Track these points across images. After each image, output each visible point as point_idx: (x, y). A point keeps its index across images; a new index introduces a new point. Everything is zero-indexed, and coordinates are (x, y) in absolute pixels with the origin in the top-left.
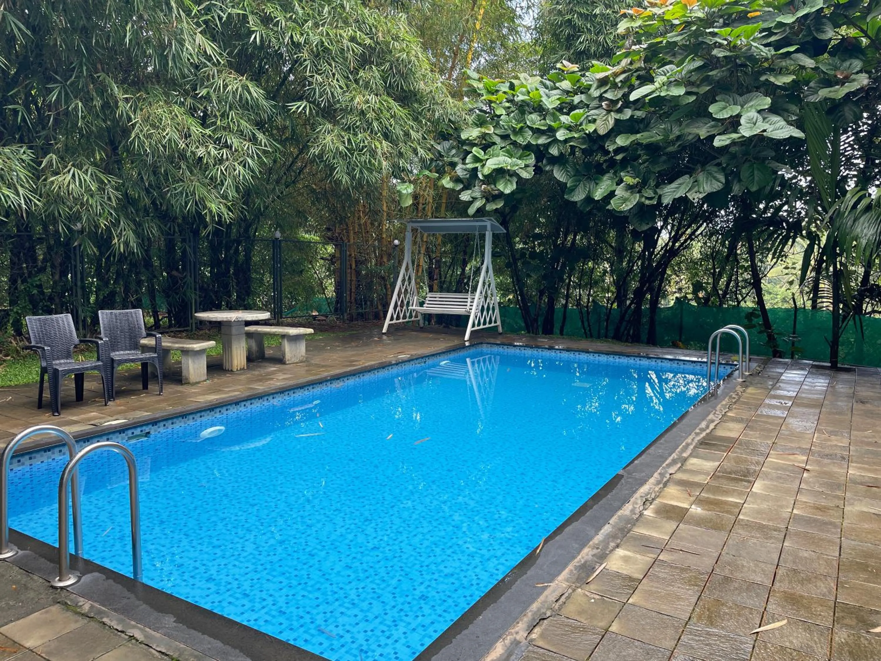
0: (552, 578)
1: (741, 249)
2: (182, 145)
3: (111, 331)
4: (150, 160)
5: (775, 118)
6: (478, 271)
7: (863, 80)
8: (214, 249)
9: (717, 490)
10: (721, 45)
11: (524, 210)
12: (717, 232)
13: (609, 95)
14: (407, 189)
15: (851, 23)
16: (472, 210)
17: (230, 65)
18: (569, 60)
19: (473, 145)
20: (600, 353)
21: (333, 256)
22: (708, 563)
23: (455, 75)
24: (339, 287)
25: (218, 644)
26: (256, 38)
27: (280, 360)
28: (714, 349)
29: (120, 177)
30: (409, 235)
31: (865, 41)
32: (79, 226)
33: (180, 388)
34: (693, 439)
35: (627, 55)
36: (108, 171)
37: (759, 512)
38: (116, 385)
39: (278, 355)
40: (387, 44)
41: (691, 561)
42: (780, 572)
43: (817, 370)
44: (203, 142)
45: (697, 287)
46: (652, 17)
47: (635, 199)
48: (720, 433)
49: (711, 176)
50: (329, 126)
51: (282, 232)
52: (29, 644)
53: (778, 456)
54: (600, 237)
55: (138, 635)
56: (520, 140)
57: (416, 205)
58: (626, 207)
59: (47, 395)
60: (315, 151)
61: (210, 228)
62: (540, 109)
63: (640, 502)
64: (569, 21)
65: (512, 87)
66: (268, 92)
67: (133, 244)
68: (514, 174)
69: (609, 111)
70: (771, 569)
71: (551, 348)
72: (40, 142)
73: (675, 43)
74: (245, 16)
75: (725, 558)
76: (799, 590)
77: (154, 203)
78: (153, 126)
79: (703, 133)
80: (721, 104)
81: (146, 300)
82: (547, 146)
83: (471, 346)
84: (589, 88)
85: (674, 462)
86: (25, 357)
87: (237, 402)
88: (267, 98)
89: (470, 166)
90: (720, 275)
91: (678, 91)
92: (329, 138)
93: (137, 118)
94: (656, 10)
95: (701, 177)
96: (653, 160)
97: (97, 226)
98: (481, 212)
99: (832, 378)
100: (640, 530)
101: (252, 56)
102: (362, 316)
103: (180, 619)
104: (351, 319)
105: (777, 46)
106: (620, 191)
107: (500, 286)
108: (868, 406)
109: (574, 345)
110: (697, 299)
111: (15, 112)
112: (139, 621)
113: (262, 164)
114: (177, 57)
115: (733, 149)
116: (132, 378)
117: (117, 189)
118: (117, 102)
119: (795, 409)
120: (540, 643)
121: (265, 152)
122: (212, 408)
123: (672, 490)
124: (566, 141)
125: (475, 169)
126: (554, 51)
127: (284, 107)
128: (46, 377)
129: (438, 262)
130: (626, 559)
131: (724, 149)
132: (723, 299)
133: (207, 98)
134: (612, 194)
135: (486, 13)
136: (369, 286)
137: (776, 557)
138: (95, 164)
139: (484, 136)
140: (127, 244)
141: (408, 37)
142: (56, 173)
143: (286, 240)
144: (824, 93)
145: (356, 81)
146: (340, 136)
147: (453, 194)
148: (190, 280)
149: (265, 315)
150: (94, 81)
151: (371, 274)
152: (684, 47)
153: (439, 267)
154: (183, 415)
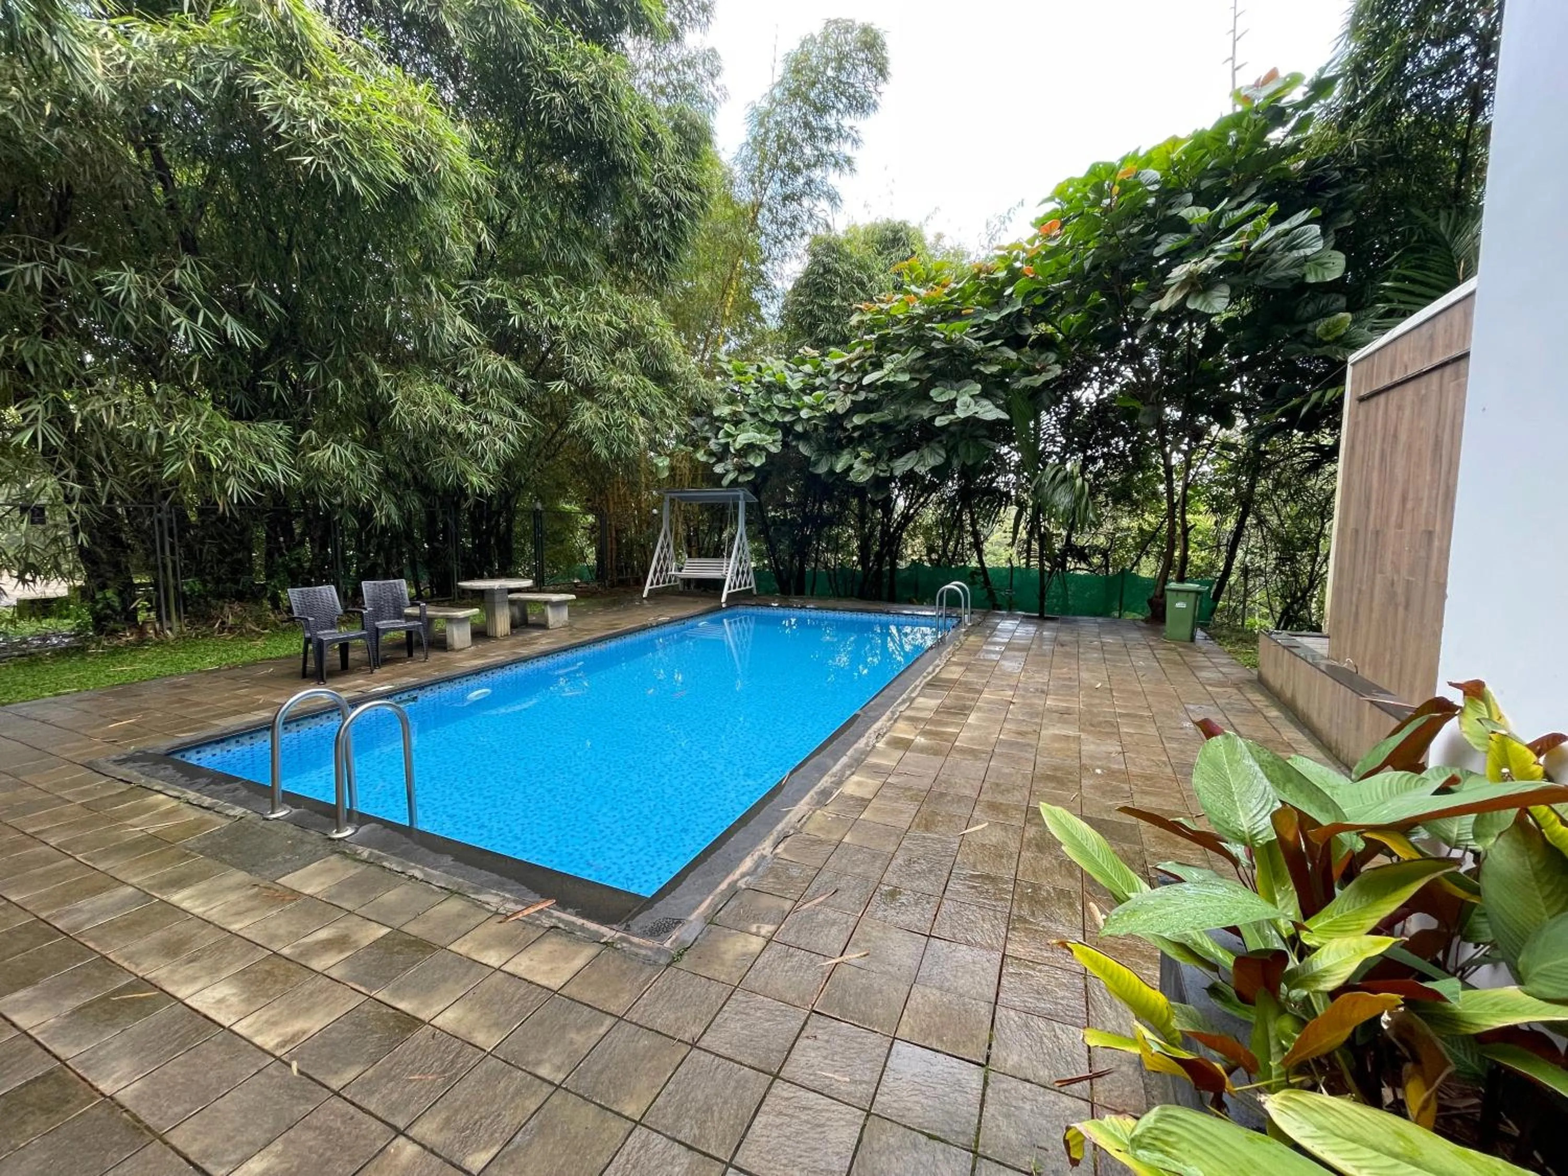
0: (795, 802)
1: (966, 517)
2: (443, 421)
3: (375, 601)
4: (411, 436)
5: (985, 402)
6: (732, 539)
7: (1057, 370)
8: (475, 520)
9: (940, 723)
10: (938, 339)
11: (774, 481)
12: (944, 501)
13: (846, 379)
14: (663, 462)
15: (1048, 321)
16: (725, 482)
17: (490, 346)
18: (812, 347)
19: (724, 421)
20: (844, 610)
21: (593, 526)
22: (927, 782)
23: (707, 357)
24: (600, 555)
25: (495, 877)
26: (515, 321)
27: (543, 626)
28: (941, 603)
29: (380, 452)
30: (666, 505)
31: (1060, 336)
32: (339, 499)
33: (444, 655)
34: (920, 682)
35: (860, 344)
36: (368, 446)
37: (972, 739)
38: (381, 653)
39: (542, 621)
40: (642, 328)
41: (915, 783)
42: (986, 785)
43: (1028, 619)
44: (463, 418)
45: (931, 550)
46: (880, 311)
47: (871, 472)
48: (944, 675)
49: (933, 451)
50: (588, 404)
51: (543, 503)
52: (308, 891)
53: (991, 693)
54: (844, 505)
55: (417, 874)
56: (768, 418)
57: (672, 476)
58: (863, 479)
59: (311, 665)
60: (574, 426)
61: (471, 500)
62: (785, 389)
63: (873, 736)
64: (810, 311)
65: (759, 369)
66: (527, 371)
67: (395, 517)
68: (763, 448)
69: (846, 393)
70: (979, 783)
71: (803, 607)
72: (298, 418)
73: (901, 335)
74: (504, 303)
75: (942, 777)
76: (1000, 799)
77: (415, 477)
78: (415, 404)
79: (926, 414)
80: (940, 389)
81: (407, 572)
82: (793, 423)
83: (728, 607)
84: (828, 371)
85: (904, 701)
86: (284, 630)
87: (502, 666)
88: (527, 377)
89: (723, 441)
90: (949, 539)
91: (904, 378)
92: (587, 414)
93: (398, 396)
94: (883, 306)
95: (926, 452)
96: (885, 438)
97: (358, 500)
98: (734, 483)
99: (1040, 627)
100: (872, 760)
101: (512, 337)
102: (622, 583)
103: (457, 858)
104: (612, 586)
105: (986, 340)
106: (857, 465)
107: (754, 551)
108: (1068, 649)
109: (822, 604)
110: (930, 560)
111: (270, 389)
112: (418, 862)
113: (521, 438)
114: (437, 339)
115: (952, 429)
116: (398, 646)
117: (377, 464)
118: (377, 381)
119: (1008, 653)
120: (785, 856)
121: (525, 428)
122: (477, 672)
123: (901, 725)
124: (809, 419)
125: (727, 444)
126: (797, 337)
127: (543, 386)
128: (310, 647)
129: (696, 530)
130: (859, 784)
131: (943, 429)
132: (951, 562)
133: (467, 377)
134: (851, 467)
135: (735, 301)
136: (630, 553)
137: (982, 773)
138: (354, 440)
139: (734, 413)
140: (388, 517)
141: (662, 322)
142: (314, 449)
143: (547, 510)
144: (1025, 381)
145: (613, 362)
146: (598, 413)
147: (708, 467)
148: (451, 550)
149: (528, 583)
150: (353, 359)
151: (631, 542)
152: (909, 339)
153: (696, 534)
154: (450, 680)
